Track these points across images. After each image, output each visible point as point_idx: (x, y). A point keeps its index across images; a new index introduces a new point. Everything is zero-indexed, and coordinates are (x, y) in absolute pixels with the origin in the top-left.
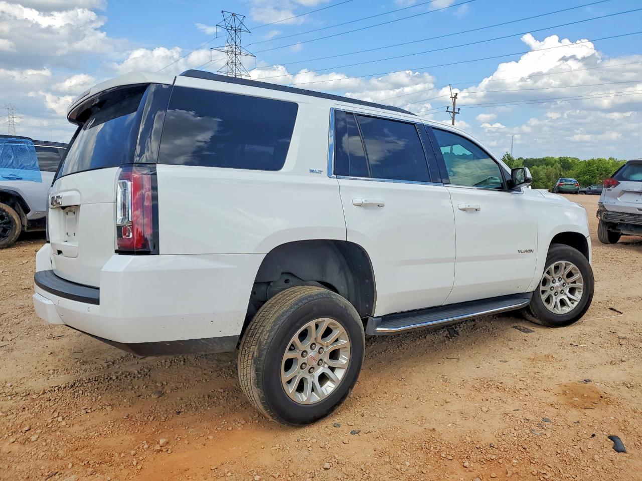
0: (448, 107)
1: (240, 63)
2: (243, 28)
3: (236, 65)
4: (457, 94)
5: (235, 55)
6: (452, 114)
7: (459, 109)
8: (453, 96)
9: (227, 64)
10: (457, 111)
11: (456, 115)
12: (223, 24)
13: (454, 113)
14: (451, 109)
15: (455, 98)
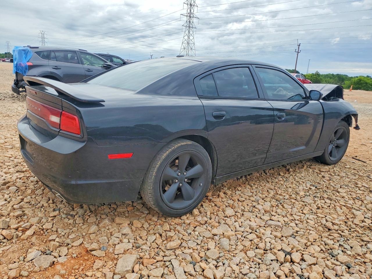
0: (296, 50)
1: (193, 22)
2: (195, 4)
3: (190, 23)
4: (300, 44)
6: (297, 53)
7: (300, 51)
8: (299, 44)
9: (186, 22)
11: (299, 53)
12: (186, 2)
13: (298, 52)
14: (297, 51)
15: (299, 45)
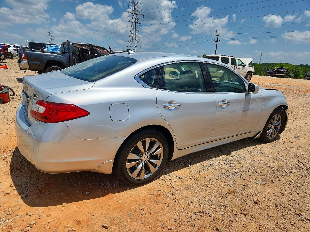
2: (139, 3)
3: (136, 19)
5: (136, 15)
9: (132, 18)
10: (218, 41)
11: (218, 43)
14: (216, 40)
15: (218, 36)
